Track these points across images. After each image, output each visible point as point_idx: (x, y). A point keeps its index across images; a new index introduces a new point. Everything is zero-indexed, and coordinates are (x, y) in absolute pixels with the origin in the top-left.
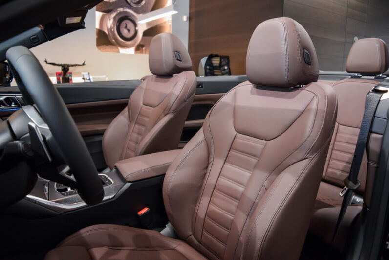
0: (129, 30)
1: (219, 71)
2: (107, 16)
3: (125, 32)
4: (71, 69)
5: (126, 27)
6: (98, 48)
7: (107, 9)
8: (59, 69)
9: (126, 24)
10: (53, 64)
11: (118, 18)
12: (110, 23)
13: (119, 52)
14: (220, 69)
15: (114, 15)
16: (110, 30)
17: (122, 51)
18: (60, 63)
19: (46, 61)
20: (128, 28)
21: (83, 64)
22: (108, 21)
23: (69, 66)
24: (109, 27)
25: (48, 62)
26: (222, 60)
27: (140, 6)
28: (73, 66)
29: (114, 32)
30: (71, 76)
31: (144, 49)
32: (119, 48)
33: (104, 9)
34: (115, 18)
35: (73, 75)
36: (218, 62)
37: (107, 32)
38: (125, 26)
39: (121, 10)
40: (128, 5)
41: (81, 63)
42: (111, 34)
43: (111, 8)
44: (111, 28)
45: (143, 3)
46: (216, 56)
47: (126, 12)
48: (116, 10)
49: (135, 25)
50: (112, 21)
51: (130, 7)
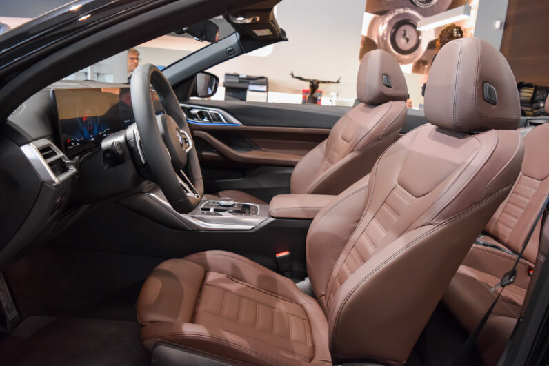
0: (407, 40)
1: (530, 109)
2: (380, 20)
3: (401, 42)
4: (321, 87)
5: (405, 35)
7: (380, 10)
8: (307, 86)
9: (405, 31)
10: (301, 79)
11: (394, 22)
12: (383, 28)
14: (531, 106)
15: (389, 17)
16: (382, 39)
18: (309, 78)
19: (292, 75)
20: (407, 36)
21: (338, 82)
22: (380, 26)
23: (319, 82)
24: (381, 34)
25: (295, 75)
26: (538, 92)
27: (429, 5)
28: (324, 82)
29: (386, 41)
30: (321, 96)
31: (426, 67)
33: (376, 10)
34: (390, 22)
35: (323, 94)
36: (531, 95)
37: (376, 41)
38: (403, 33)
39: (401, 11)
40: (411, 5)
41: (335, 81)
42: (381, 43)
43: (386, 9)
44: (383, 36)
46: (529, 86)
47: (408, 14)
48: (394, 11)
49: (418, 33)
50: (386, 26)
51: (415, 7)
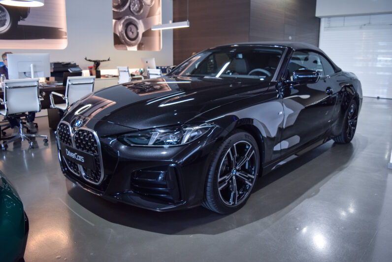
0: (133, 33)
2: (118, 23)
3: (130, 34)
5: (131, 30)
6: (115, 47)
8: (92, 64)
10: (90, 61)
11: (125, 23)
12: (120, 28)
13: (127, 49)
15: (123, 21)
16: (120, 33)
17: (129, 49)
19: (86, 59)
20: (132, 31)
21: (109, 60)
22: (119, 26)
23: (100, 61)
24: (120, 31)
25: (88, 59)
27: (139, 14)
28: (102, 61)
29: (123, 34)
31: (143, 46)
32: (127, 46)
33: (116, 17)
34: (123, 24)
37: (118, 35)
38: (130, 29)
39: (127, 17)
40: (131, 14)
41: (107, 59)
42: (121, 36)
43: (121, 16)
44: (121, 32)
45: (142, 11)
47: (127, 20)
48: (124, 18)
49: (137, 28)
50: (122, 26)
51: (133, 15)
